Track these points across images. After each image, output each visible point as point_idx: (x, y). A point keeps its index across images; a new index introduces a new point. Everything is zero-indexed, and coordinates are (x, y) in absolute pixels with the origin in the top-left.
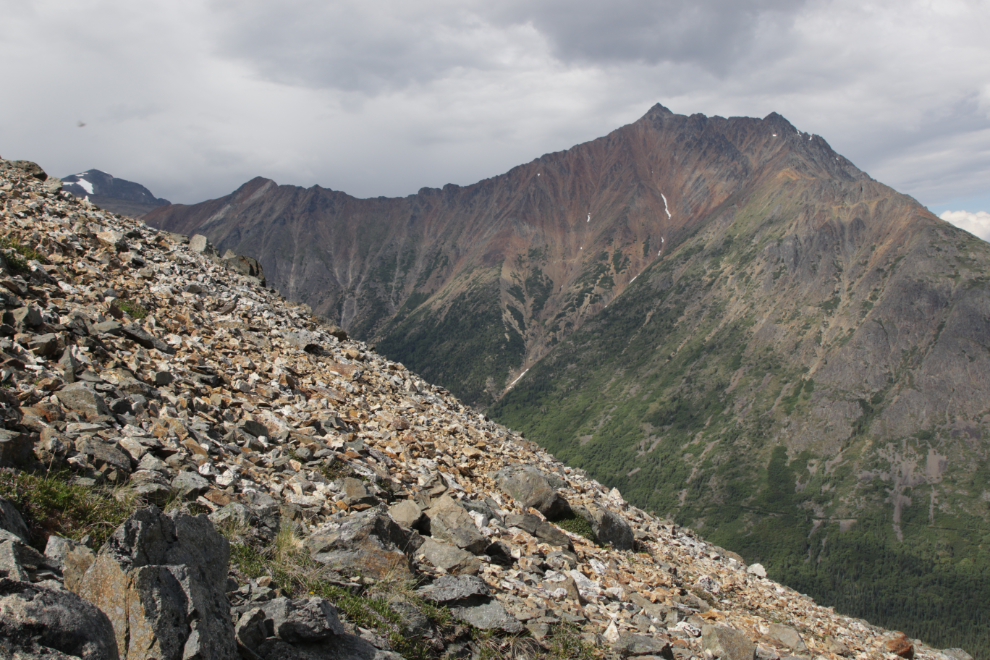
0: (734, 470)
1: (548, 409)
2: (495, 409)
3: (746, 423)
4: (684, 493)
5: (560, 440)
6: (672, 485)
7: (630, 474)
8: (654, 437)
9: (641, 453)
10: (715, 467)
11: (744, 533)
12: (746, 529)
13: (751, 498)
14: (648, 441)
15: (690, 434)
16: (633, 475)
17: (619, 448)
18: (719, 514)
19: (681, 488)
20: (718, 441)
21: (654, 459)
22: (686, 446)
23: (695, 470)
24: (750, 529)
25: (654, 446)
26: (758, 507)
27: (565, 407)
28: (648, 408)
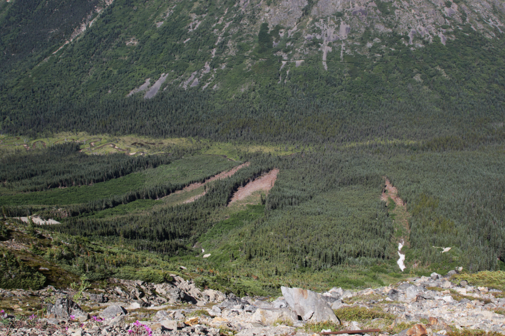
0: (240, 37)
1: (138, 8)
2: (108, 10)
3: (246, 11)
4: (215, 51)
5: (146, 25)
6: (207, 47)
7: (185, 42)
8: (197, 21)
9: (191, 30)
10: (231, 36)
11: (246, 70)
12: (247, 67)
13: (250, 51)
14: (194, 23)
15: (216, 18)
16: (186, 43)
17: (178, 28)
18: (233, 61)
19: (212, 48)
20: (232, 22)
21: (198, 32)
22: (215, 25)
23: (220, 38)
24: (249, 67)
25: (197, 26)
26: (253, 56)
27: (147, 7)
28: (193, 5)
